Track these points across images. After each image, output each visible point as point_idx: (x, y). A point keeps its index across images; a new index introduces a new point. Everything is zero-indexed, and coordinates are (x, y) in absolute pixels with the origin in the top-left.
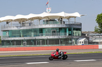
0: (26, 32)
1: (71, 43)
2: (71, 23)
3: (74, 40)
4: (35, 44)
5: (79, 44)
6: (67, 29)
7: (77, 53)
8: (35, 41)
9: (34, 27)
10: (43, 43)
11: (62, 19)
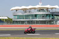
0: (27, 16)
1: (53, 24)
2: (53, 12)
3: (54, 22)
4: (32, 23)
5: (58, 24)
6: (51, 15)
7: (57, 29)
8: (32, 21)
9: (31, 14)
10: (37, 23)
11: (48, 9)
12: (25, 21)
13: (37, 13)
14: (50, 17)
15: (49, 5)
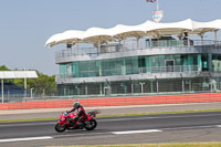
1: (208, 89)
10: (147, 90)
11: (186, 34)
12: (103, 83)
13: (147, 52)
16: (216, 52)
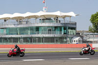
2: (67, 22)
6: (63, 28)
8: (31, 38)
10: (39, 41)
12: (20, 38)
13: (40, 25)
14: (61, 30)
15: (59, 12)
16: (70, 26)
